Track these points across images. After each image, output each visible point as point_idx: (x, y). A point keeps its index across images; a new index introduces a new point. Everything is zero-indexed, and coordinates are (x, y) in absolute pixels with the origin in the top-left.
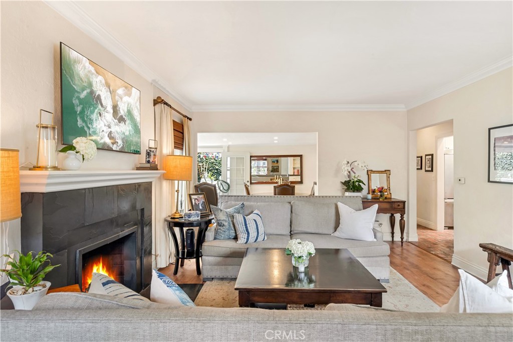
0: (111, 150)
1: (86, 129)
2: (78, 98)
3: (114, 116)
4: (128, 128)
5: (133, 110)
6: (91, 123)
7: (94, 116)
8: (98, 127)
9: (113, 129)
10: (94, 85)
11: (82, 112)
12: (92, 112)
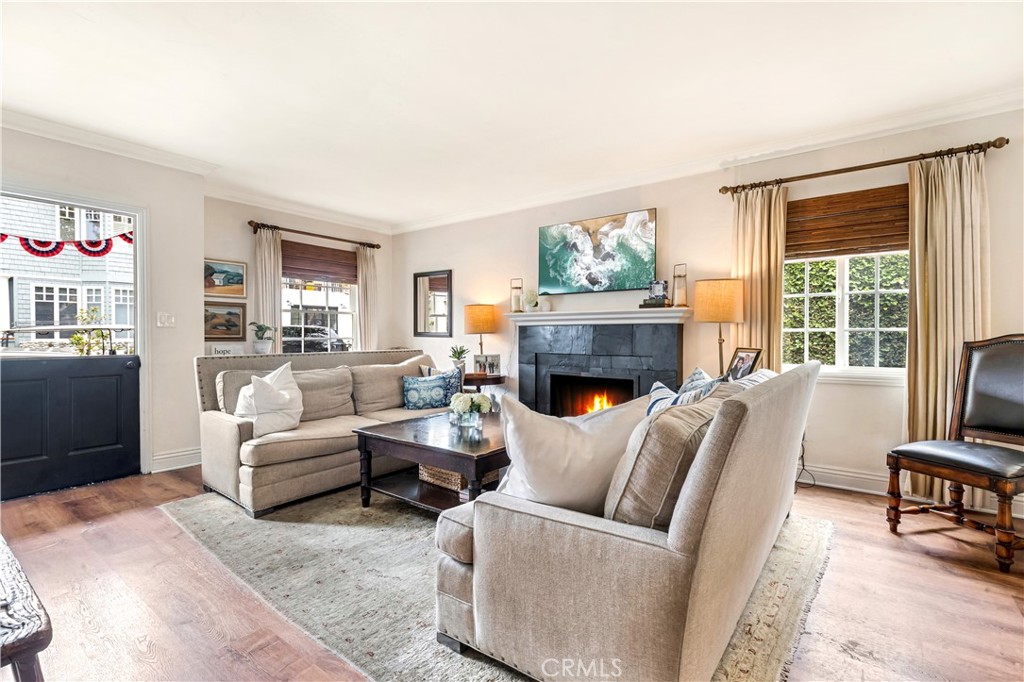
0: (592, 292)
1: (558, 277)
2: (551, 254)
3: (594, 256)
4: (619, 264)
5: (627, 240)
6: (564, 271)
7: (568, 264)
8: (573, 272)
9: (593, 270)
10: (569, 237)
11: (555, 263)
12: (566, 261)
